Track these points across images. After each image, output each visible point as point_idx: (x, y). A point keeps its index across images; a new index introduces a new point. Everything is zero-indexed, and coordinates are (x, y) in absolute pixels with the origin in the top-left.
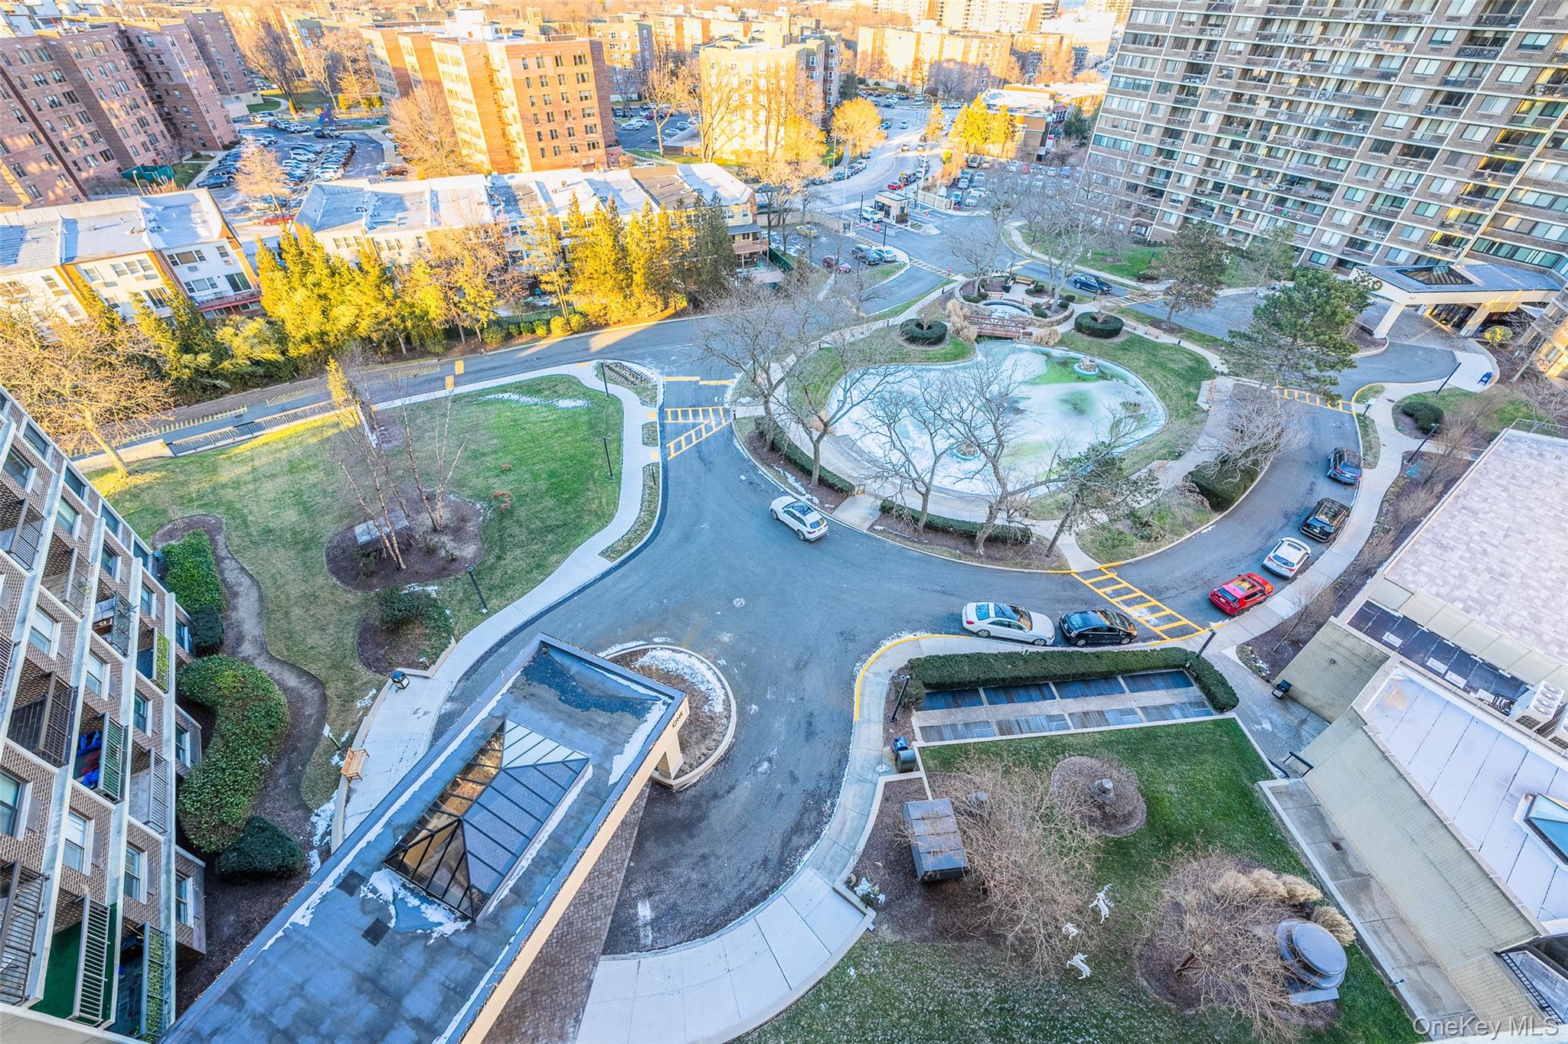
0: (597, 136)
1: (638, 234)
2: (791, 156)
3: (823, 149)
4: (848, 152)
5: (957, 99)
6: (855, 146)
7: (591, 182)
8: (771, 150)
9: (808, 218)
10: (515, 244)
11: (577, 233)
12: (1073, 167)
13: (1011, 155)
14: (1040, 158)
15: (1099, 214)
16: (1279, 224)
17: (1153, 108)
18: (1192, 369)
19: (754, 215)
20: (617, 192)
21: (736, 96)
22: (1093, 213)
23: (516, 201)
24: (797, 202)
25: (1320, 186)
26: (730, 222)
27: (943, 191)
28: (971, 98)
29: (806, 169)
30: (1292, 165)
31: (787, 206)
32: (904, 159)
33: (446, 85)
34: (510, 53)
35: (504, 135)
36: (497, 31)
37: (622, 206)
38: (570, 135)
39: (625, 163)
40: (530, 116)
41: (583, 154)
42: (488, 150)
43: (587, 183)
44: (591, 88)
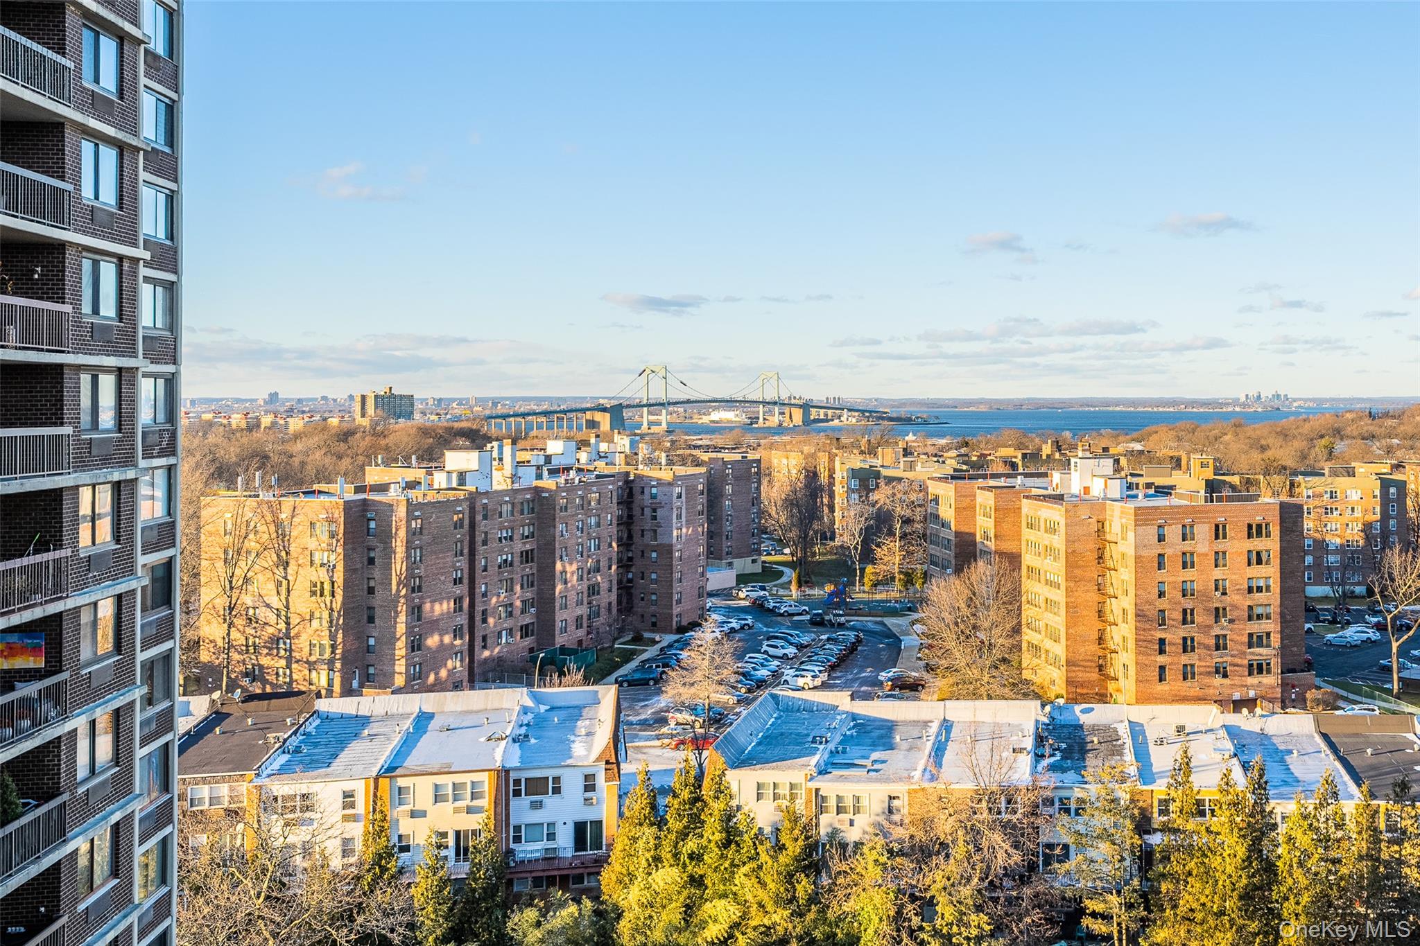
0: (1271, 655)
1: (1304, 840)
7: (1232, 732)
10: (1059, 831)
11: (1179, 823)
20: (1280, 756)
23: (1083, 752)
33: (1028, 559)
34: (1142, 517)
35: (1101, 640)
36: (1129, 487)
37: (1285, 783)
38: (1218, 648)
39: (1317, 702)
40: (1152, 613)
41: (1237, 680)
42: (1068, 662)
43: (1222, 733)
44: (1270, 572)
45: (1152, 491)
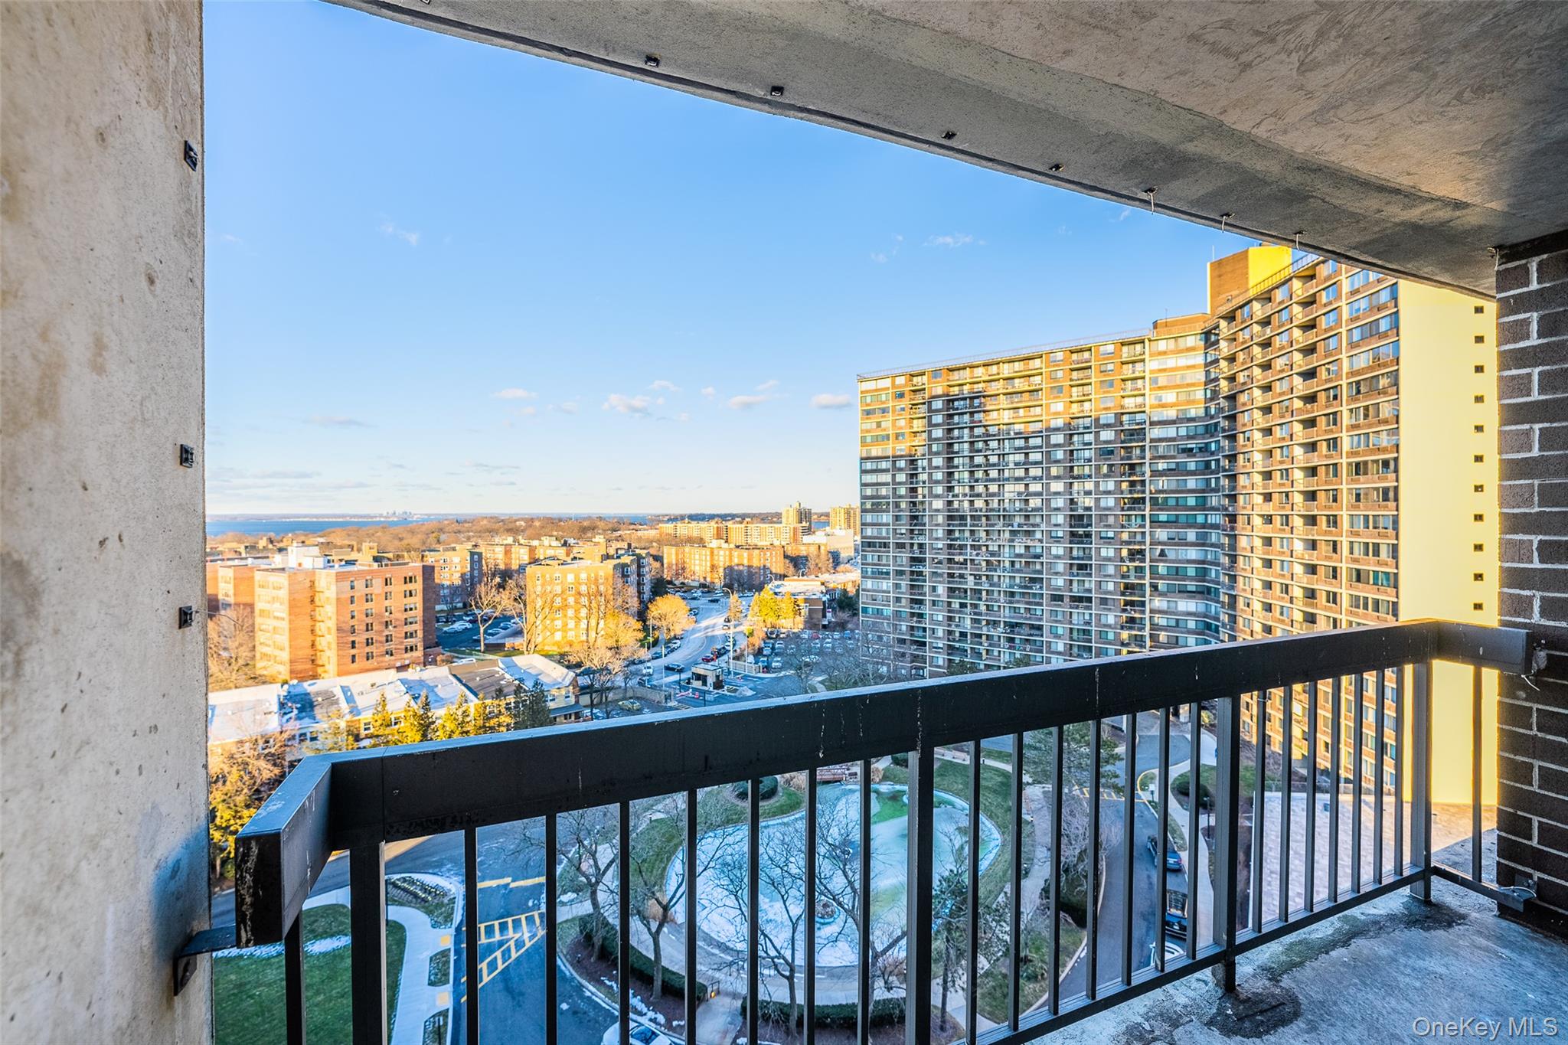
0: (418, 641)
1: (451, 725)
2: (611, 643)
3: (641, 635)
4: (664, 636)
5: (750, 590)
6: (669, 630)
7: (403, 682)
8: (591, 640)
9: (629, 694)
11: (381, 732)
12: (852, 631)
13: (801, 626)
14: (824, 627)
15: (883, 664)
16: (1018, 656)
17: (897, 586)
18: (1002, 783)
19: (577, 697)
20: (432, 689)
21: (558, 600)
22: (878, 663)
23: (313, 707)
24: (619, 681)
25: (1032, 627)
26: (552, 705)
27: (751, 659)
28: (760, 588)
29: (625, 654)
30: (1005, 615)
31: (609, 684)
32: (713, 636)
33: (259, 606)
34: (340, 577)
35: (313, 645)
36: (329, 561)
37: (436, 701)
38: (387, 641)
39: (443, 661)
40: (347, 627)
41: (399, 657)
42: (291, 662)
43: (399, 683)
44: (417, 601)
45: (343, 563)
